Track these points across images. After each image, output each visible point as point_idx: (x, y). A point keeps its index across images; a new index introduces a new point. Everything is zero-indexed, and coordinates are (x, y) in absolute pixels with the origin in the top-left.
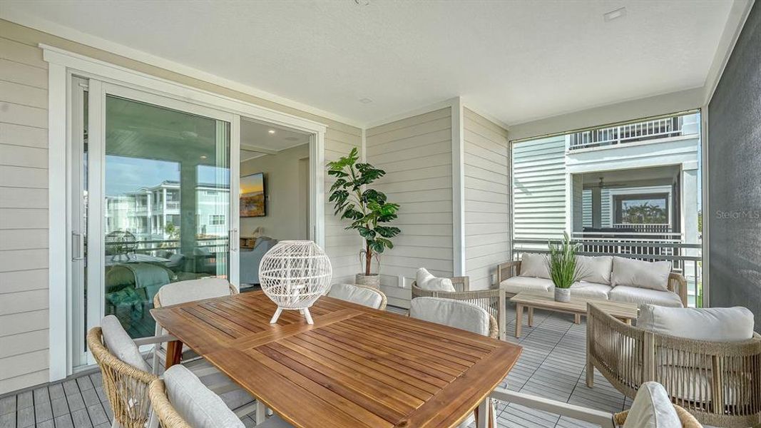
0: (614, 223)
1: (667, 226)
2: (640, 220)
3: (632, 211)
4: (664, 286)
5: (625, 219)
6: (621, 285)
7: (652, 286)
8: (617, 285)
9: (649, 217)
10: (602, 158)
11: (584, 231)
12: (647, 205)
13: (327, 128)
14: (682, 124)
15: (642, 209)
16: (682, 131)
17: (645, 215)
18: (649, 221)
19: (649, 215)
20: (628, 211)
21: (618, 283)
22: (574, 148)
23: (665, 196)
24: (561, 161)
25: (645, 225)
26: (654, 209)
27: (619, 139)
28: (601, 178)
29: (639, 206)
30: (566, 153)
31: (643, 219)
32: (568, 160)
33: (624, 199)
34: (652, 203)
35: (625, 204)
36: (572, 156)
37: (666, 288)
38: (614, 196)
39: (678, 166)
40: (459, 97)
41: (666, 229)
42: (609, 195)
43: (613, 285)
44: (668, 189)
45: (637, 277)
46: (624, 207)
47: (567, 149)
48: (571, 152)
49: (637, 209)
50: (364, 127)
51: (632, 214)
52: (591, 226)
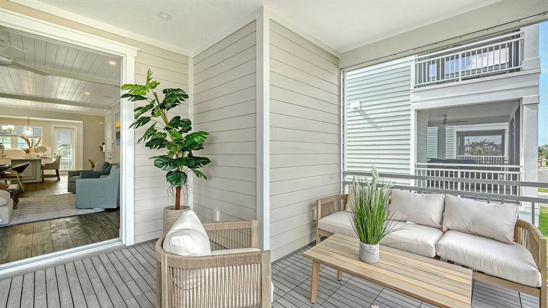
0: (457, 155)
1: (503, 158)
2: (480, 153)
3: (474, 145)
4: (508, 237)
5: (467, 151)
6: (454, 230)
7: (492, 236)
8: (448, 230)
9: (487, 151)
10: (444, 95)
11: (428, 162)
12: (486, 141)
13: (138, 51)
14: (523, 59)
15: (481, 144)
16: (522, 66)
17: (484, 149)
18: (487, 154)
19: (487, 149)
20: (470, 146)
21: (450, 228)
22: (419, 86)
23: (501, 132)
24: (407, 98)
25: (484, 157)
26: (491, 144)
27: (460, 77)
28: (445, 116)
29: (479, 142)
30: (411, 92)
31: (482, 152)
32: (413, 97)
33: (467, 135)
34: (489, 139)
35: (468, 140)
36: (417, 93)
37: (511, 239)
38: (457, 132)
39: (519, 100)
40: (263, 7)
41: (502, 161)
42: (452, 131)
43: (444, 229)
44: (505, 126)
45: (474, 222)
46: (466, 143)
47: (412, 88)
48: (416, 90)
49: (478, 144)
50: (191, 54)
51: (473, 148)
52: (437, 157)
